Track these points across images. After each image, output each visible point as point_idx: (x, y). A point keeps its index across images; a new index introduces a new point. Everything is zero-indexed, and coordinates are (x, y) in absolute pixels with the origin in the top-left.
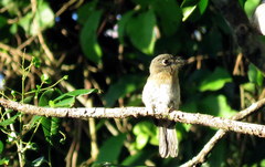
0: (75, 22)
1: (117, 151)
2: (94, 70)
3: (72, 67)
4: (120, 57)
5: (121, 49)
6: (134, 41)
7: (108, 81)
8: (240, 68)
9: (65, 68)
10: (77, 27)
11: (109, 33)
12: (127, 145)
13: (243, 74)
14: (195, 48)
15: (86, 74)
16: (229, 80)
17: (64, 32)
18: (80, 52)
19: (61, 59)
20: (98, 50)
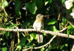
0: (14, 5)
1: (25, 41)
2: (19, 19)
3: (13, 18)
4: (26, 15)
5: (26, 13)
6: (30, 11)
7: (23, 22)
8: (59, 18)
9: (11, 18)
10: (14, 7)
11: (23, 8)
12: (28, 39)
13: (60, 20)
14: (47, 12)
15: (17, 20)
16: (56, 22)
17: (11, 8)
18: (15, 13)
19: (10, 16)
20: (20, 13)
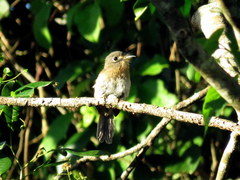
0: (28, 11)
2: (45, 55)
3: (25, 53)
4: (68, 44)
5: (69, 36)
6: (81, 30)
7: (57, 64)
8: (175, 54)
9: (19, 53)
10: (30, 16)
11: (59, 21)
13: (178, 60)
14: (136, 35)
15: (37, 58)
16: (166, 66)
17: (18, 21)
18: (32, 38)
19: (16, 45)
